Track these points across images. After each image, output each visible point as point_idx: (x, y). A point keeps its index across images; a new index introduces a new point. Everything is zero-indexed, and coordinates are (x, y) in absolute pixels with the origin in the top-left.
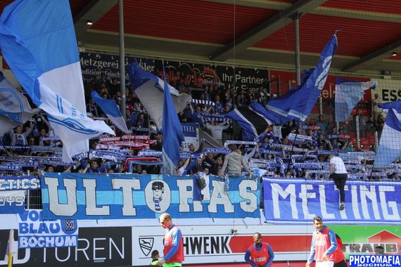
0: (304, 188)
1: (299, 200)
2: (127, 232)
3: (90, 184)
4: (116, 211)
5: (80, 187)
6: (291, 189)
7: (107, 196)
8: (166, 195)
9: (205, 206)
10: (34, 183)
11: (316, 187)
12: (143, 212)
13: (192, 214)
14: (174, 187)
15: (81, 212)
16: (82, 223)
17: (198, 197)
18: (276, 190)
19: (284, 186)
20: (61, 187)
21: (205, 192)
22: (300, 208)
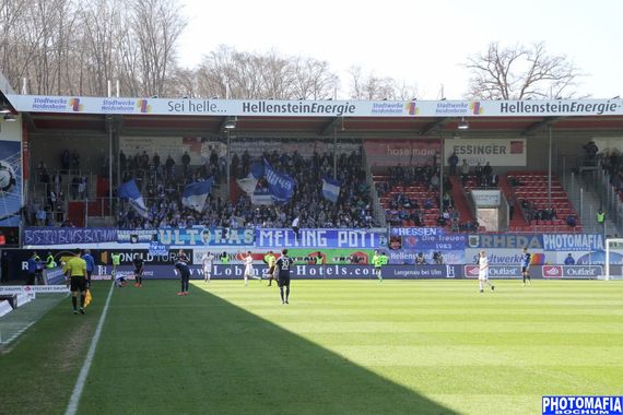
0: (277, 233)
1: (274, 238)
2: (191, 251)
3: (177, 232)
4: (187, 243)
5: (173, 233)
6: (270, 233)
7: (184, 237)
8: (210, 236)
9: (227, 241)
10: (155, 232)
11: (283, 232)
12: (199, 243)
13: (221, 244)
14: (213, 233)
15: (173, 243)
16: (172, 247)
17: (224, 237)
18: (262, 233)
19: (266, 232)
20: (165, 233)
21: (227, 235)
22: (274, 242)
